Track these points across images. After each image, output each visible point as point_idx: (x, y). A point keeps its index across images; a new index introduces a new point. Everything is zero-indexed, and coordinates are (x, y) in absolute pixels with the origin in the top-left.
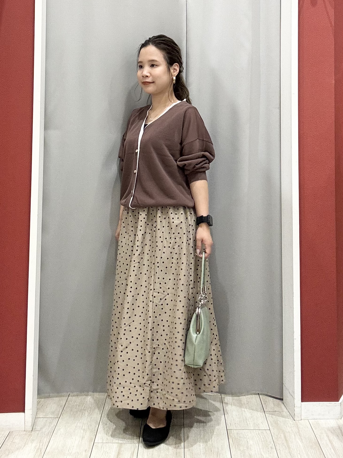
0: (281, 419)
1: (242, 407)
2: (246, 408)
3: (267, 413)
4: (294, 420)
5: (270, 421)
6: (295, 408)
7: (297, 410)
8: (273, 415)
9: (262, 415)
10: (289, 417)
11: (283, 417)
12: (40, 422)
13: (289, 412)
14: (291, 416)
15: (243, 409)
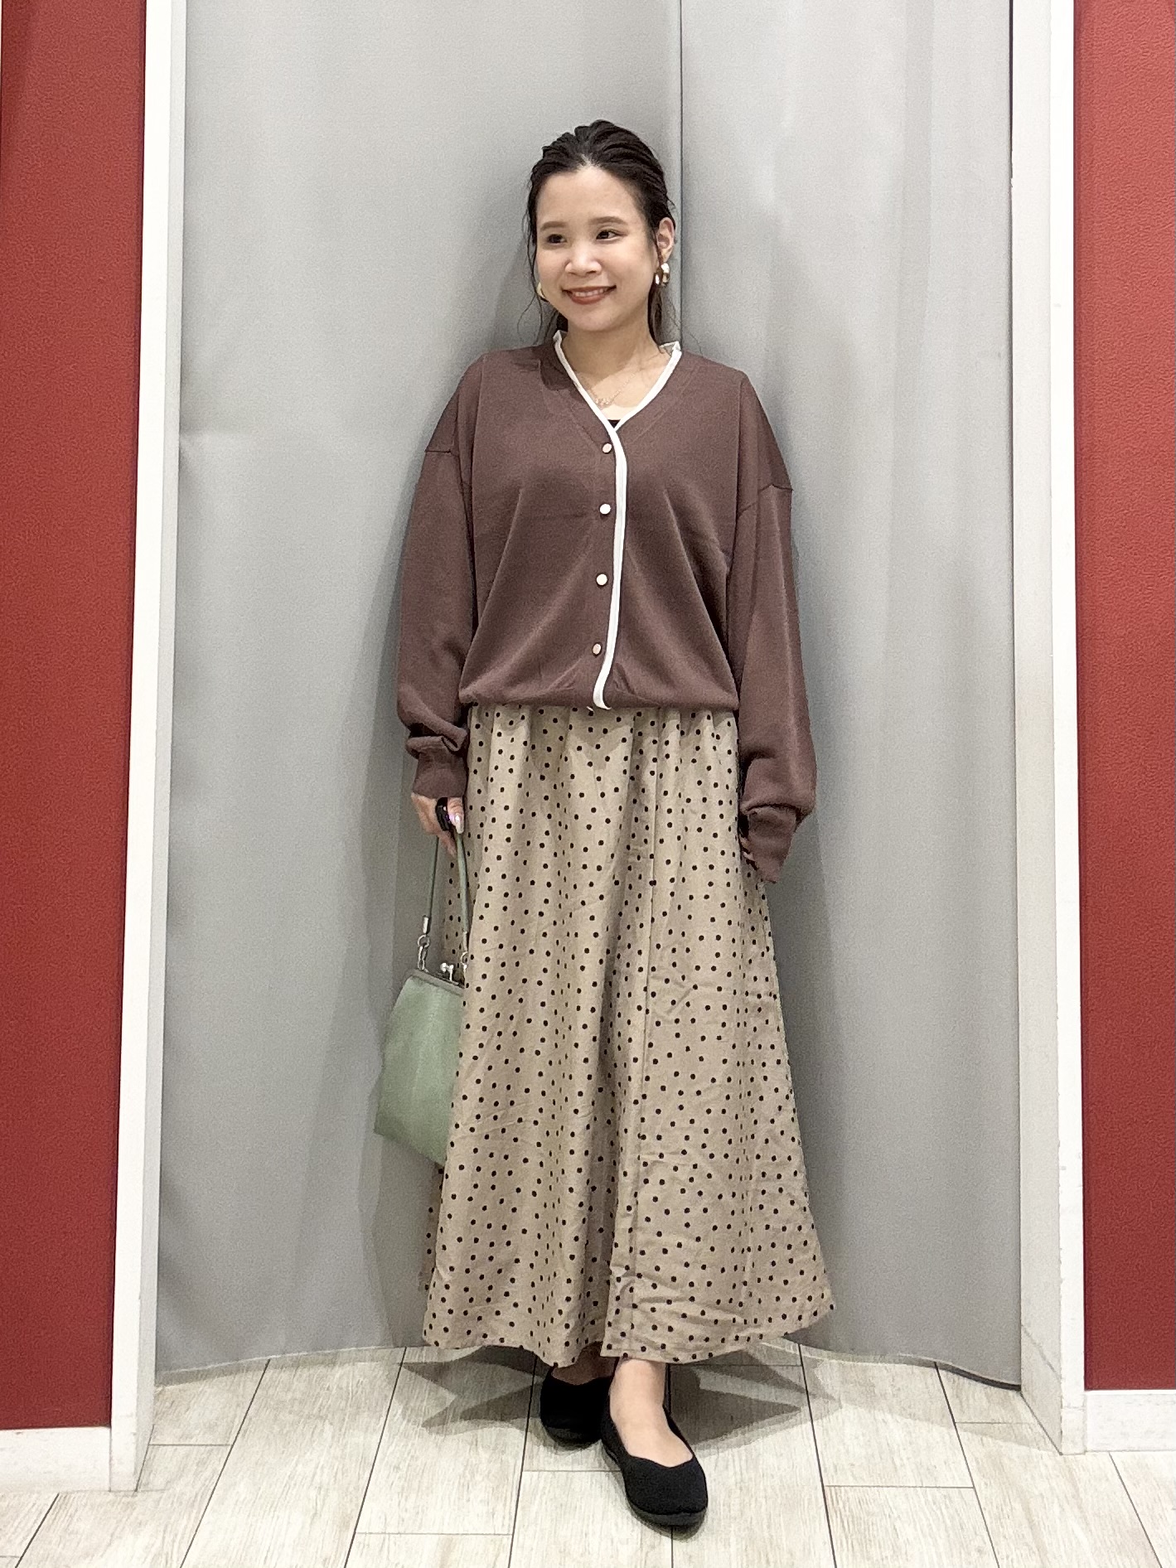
0: (1014, 1451)
1: (874, 1408)
2: (891, 1411)
3: (965, 1431)
4: (1061, 1454)
5: (976, 1459)
6: (1064, 1413)
7: (1070, 1419)
8: (985, 1435)
9: (947, 1437)
10: (1042, 1444)
11: (1021, 1441)
12: (166, 1462)
13: (1042, 1426)
14: (1047, 1440)
15: (880, 1416)
